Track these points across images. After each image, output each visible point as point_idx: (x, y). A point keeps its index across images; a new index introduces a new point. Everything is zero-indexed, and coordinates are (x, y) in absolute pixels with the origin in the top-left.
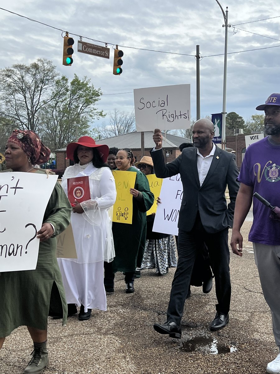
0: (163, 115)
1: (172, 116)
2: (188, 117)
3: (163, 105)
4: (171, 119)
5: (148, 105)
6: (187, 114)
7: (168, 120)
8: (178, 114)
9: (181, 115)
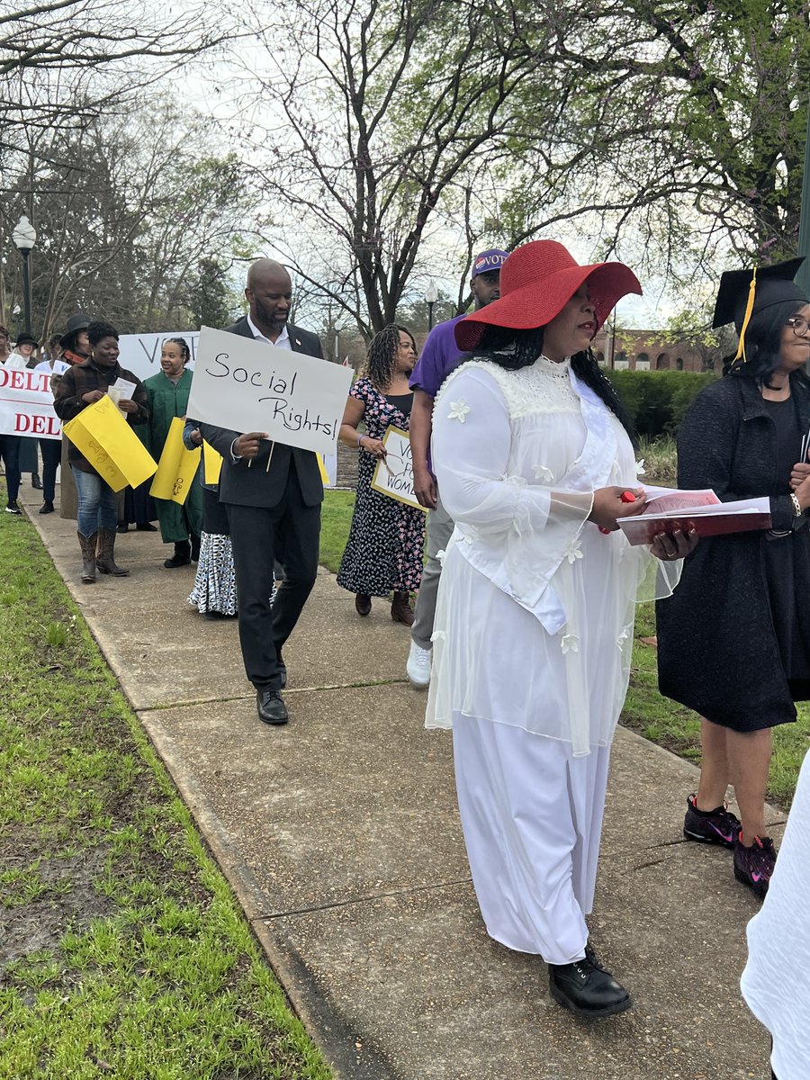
0: (276, 411)
1: (298, 418)
2: (332, 433)
3: (281, 389)
4: (294, 424)
5: (240, 375)
6: (333, 426)
7: (286, 424)
8: (312, 419)
9: (318, 424)
